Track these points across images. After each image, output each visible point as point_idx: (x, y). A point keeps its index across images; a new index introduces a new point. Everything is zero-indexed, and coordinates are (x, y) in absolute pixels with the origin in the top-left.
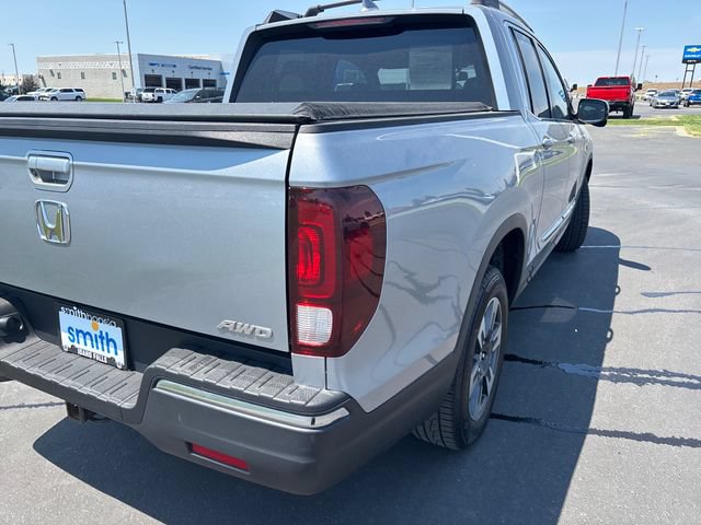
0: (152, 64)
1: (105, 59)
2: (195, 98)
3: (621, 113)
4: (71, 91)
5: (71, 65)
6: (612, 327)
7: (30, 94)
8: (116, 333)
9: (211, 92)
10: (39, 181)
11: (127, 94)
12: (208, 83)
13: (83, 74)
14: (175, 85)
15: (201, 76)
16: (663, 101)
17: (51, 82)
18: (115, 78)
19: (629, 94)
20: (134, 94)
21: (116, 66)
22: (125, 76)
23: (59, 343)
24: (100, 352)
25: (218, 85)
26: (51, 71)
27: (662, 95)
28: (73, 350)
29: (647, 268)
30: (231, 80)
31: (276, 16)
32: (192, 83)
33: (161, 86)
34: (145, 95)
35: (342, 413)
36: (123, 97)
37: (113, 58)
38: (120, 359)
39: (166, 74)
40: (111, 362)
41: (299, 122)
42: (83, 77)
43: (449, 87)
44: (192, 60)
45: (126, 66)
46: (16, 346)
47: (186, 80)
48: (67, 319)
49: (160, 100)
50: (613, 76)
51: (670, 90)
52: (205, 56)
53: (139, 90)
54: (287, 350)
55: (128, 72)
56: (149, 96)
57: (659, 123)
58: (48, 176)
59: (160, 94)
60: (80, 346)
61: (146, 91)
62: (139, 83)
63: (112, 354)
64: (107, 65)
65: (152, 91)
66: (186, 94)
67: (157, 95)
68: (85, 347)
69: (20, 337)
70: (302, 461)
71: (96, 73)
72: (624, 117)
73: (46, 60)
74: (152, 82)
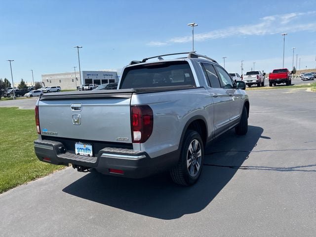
0: (88, 75)
1: (70, 74)
2: (106, 87)
3: (285, 84)
4: (55, 87)
5: (56, 77)
6: (249, 155)
7: (38, 90)
8: (90, 147)
9: (112, 85)
10: (73, 110)
11: (78, 87)
12: (112, 81)
13: (60, 81)
14: (97, 82)
15: (108, 78)
16: (307, 77)
17: (47, 85)
18: (73, 81)
19: (287, 75)
20: (81, 87)
21: (74, 76)
22: (77, 80)
23: (75, 153)
24: (86, 153)
25: (116, 82)
26: (47, 80)
27: (306, 75)
28: (79, 154)
29: (270, 138)
30: (120, 79)
31: (133, 63)
32: (105, 81)
33: (92, 83)
34: (85, 87)
35: (145, 156)
36: (76, 89)
37: (73, 73)
38: (91, 154)
39: (94, 78)
40: (89, 155)
41: (132, 92)
42: (60, 82)
43: (183, 81)
44: (104, 72)
45: (78, 76)
46: (63, 154)
47: (102, 80)
48: (77, 146)
49: (91, 89)
50: (282, 68)
51: (310, 73)
52: (110, 70)
53: (83, 85)
54: (131, 142)
55: (79, 79)
56: (87, 87)
57: (301, 87)
58: (75, 108)
59: (92, 86)
60: (80, 153)
61: (86, 86)
62: (83, 83)
63: (89, 153)
64: (70, 76)
65: (88, 85)
66: (102, 86)
67: (90, 87)
68: (82, 153)
69: (64, 152)
70: (135, 167)
71: (66, 80)
72: (286, 85)
73: (45, 76)
74: (88, 82)
